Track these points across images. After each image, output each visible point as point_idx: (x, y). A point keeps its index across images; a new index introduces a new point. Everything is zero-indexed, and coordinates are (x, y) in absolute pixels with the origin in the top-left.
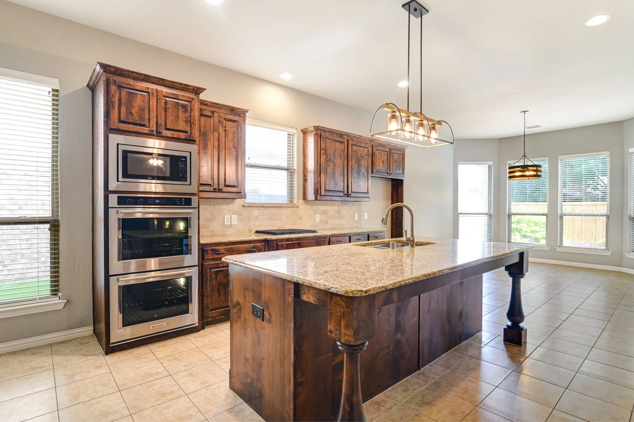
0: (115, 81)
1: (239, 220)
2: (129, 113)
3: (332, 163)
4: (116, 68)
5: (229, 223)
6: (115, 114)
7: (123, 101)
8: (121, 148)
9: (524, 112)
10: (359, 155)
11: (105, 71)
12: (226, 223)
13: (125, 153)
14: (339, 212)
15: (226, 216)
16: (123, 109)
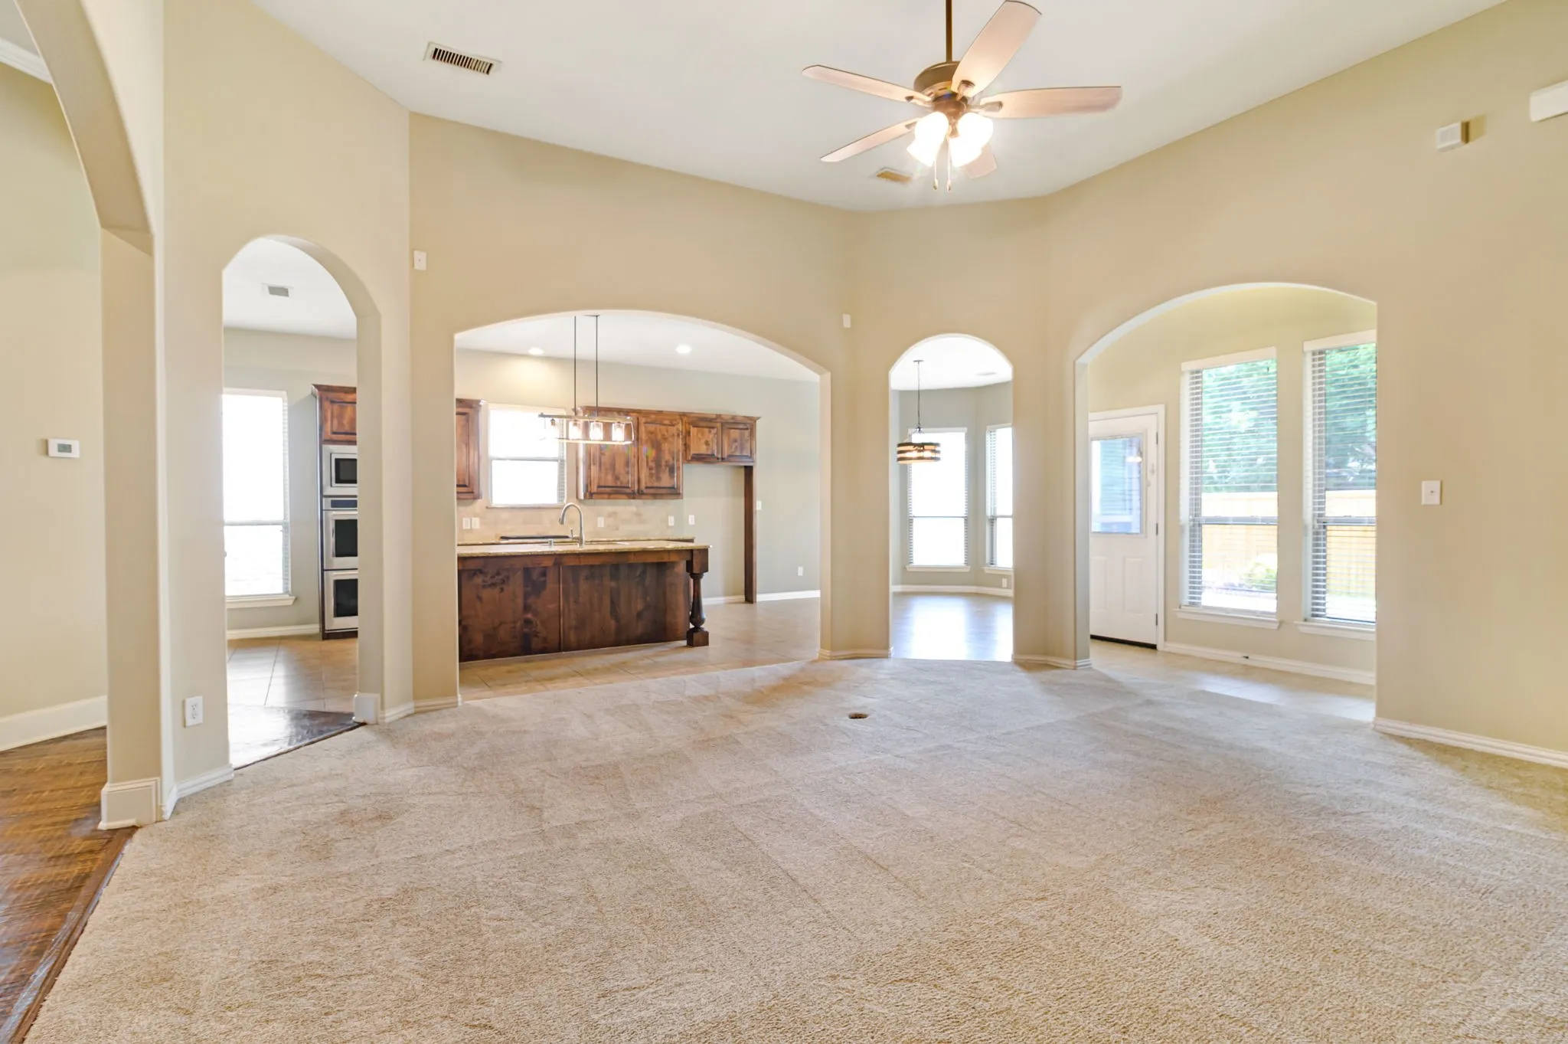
0: (327, 398)
1: (482, 524)
2: (341, 424)
3: (629, 443)
4: (328, 386)
5: (469, 527)
6: (328, 428)
7: (335, 414)
8: (334, 457)
9: (919, 361)
10: (659, 437)
11: (319, 390)
12: (464, 527)
13: (338, 461)
14: (638, 515)
15: (464, 519)
16: (335, 422)
